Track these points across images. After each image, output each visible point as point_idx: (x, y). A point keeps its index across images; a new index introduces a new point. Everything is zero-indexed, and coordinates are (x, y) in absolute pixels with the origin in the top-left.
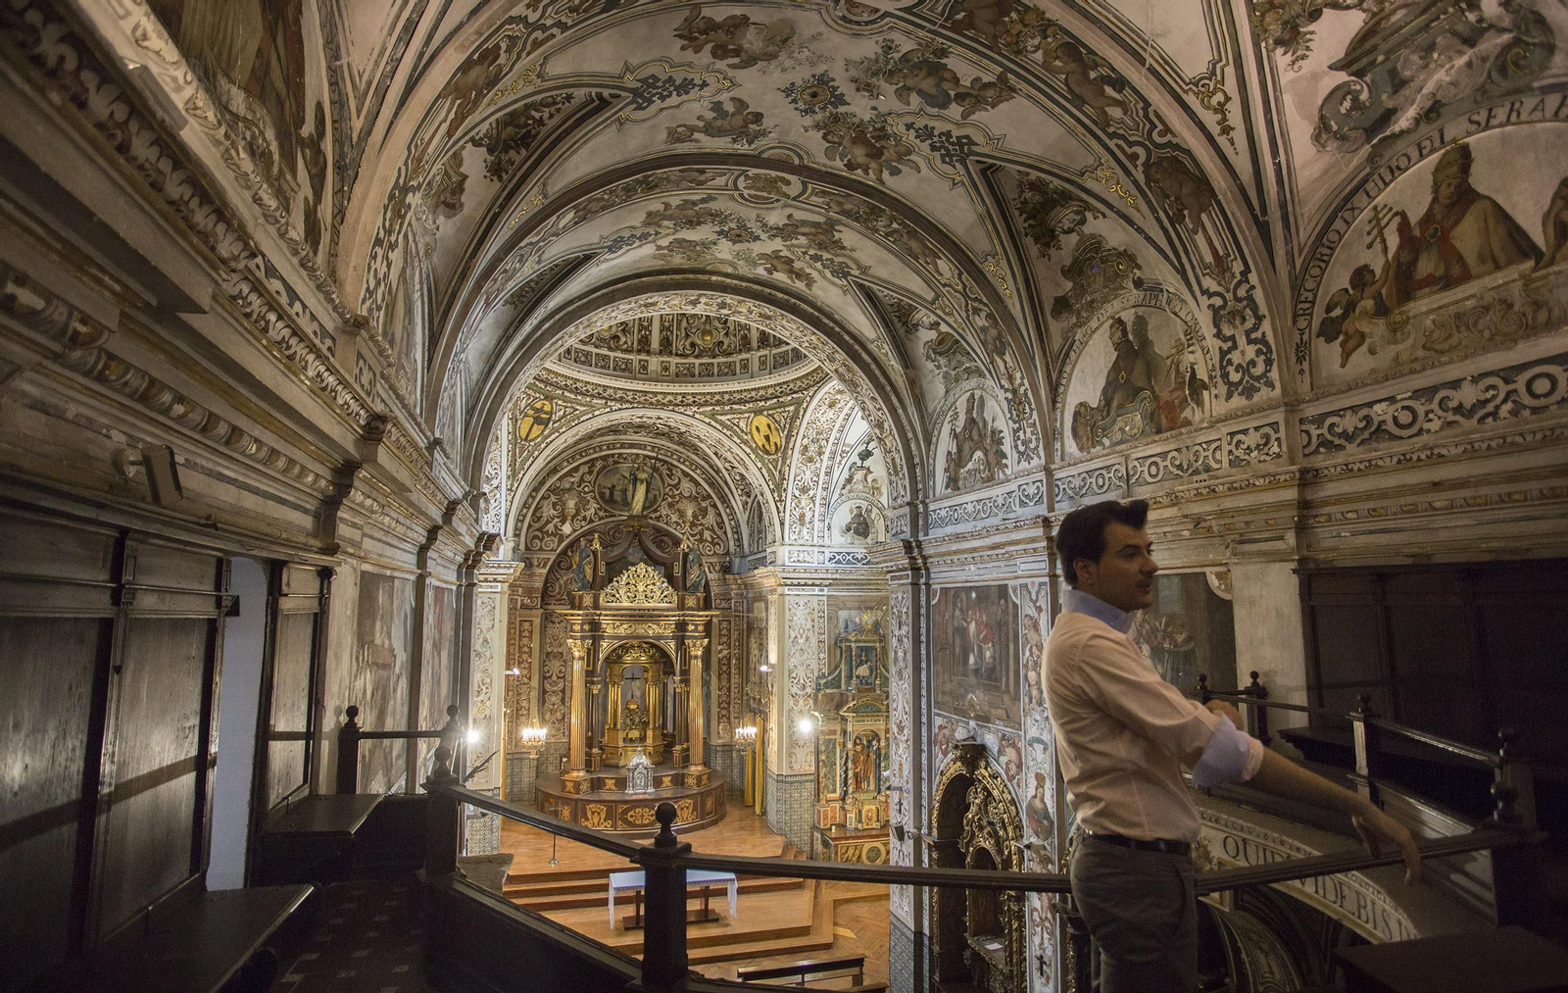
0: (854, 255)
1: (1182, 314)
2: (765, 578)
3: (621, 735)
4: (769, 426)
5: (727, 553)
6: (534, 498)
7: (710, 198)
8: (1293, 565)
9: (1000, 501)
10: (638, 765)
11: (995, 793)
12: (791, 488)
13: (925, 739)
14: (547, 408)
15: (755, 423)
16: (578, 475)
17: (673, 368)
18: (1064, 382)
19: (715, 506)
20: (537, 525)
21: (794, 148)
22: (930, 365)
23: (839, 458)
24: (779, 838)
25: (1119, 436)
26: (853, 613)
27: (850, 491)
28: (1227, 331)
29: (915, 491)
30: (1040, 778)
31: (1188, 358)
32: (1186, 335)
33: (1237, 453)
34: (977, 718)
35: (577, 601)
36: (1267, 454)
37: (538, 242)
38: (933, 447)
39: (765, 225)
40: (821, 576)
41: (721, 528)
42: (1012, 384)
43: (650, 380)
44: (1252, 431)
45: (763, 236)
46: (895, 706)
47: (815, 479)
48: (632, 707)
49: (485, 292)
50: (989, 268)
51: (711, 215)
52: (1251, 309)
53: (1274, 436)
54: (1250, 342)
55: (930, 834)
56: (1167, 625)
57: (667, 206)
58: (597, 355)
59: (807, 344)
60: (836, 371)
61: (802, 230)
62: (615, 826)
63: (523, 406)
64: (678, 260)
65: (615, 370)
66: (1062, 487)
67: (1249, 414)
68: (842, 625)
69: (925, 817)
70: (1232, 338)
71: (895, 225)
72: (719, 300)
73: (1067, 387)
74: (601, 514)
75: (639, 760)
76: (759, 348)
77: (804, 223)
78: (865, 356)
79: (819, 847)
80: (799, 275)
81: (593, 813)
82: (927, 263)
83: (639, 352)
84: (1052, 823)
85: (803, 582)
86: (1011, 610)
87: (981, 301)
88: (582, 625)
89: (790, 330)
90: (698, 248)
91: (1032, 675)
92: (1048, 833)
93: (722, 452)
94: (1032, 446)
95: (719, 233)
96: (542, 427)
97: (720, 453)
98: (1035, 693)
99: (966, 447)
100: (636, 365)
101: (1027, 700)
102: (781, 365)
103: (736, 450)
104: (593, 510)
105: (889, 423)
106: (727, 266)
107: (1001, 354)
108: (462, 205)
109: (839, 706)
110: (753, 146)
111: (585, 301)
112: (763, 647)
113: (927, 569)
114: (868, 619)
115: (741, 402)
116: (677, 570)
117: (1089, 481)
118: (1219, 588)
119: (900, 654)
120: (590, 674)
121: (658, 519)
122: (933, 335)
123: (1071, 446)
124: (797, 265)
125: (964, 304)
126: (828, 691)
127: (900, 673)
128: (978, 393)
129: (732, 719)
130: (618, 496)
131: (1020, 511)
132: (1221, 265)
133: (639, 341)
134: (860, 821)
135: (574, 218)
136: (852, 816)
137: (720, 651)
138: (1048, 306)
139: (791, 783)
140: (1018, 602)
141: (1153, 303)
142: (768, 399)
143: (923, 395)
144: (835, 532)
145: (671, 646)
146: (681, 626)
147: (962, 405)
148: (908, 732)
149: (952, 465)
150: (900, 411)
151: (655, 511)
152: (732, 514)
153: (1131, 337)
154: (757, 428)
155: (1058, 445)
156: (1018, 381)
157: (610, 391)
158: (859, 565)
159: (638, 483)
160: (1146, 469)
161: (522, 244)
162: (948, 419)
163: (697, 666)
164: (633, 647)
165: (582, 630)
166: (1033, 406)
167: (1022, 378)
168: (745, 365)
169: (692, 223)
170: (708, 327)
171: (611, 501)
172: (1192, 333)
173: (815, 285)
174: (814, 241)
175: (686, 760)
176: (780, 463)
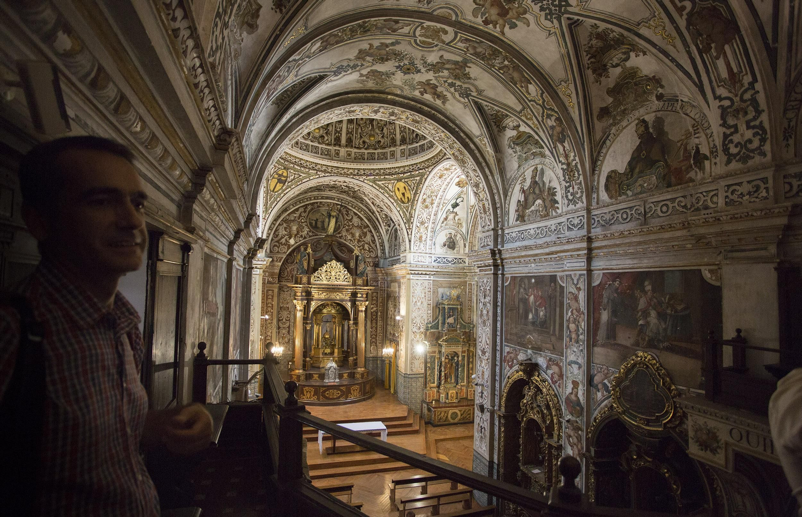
0: (476, 83)
1: (692, 115)
2: (399, 270)
3: (321, 351)
4: (405, 188)
5: (377, 257)
6: (275, 225)
7: (397, 43)
8: (775, 265)
9: (553, 228)
10: (331, 367)
11: (544, 390)
12: (416, 222)
13: (498, 358)
14: (285, 174)
15: (398, 186)
16: (297, 214)
17: (353, 155)
18: (601, 158)
19: (371, 232)
20: (276, 239)
21: (455, 9)
22: (510, 151)
23: (441, 206)
24: (405, 407)
25: (639, 189)
26: (446, 289)
27: (446, 225)
28: (731, 121)
29: (496, 223)
30: (575, 384)
31: (694, 141)
32: (693, 127)
33: (731, 197)
34: (532, 348)
35: (299, 280)
36: (757, 198)
37: (299, 60)
38: (508, 198)
39: (425, 63)
40: (430, 269)
41: (374, 243)
42: (567, 160)
43: (341, 161)
44: (745, 184)
45: (423, 70)
46: (480, 340)
47: (429, 217)
48: (327, 336)
49: (268, 88)
50: (561, 90)
51: (395, 54)
52: (754, 107)
53: (762, 186)
54: (748, 127)
55: (500, 410)
56: (670, 300)
57: (371, 45)
58: (312, 146)
59: (438, 138)
60: (453, 154)
61: (447, 66)
62: (318, 399)
63: (272, 172)
64: (370, 85)
65: (321, 154)
66: (596, 220)
67: (745, 173)
68: (440, 296)
69: (497, 401)
70: (735, 126)
71: (506, 63)
72: (391, 111)
73: (603, 162)
74: (311, 234)
75: (331, 364)
76: (401, 144)
77: (448, 61)
78: (472, 146)
79: (425, 411)
80: (439, 96)
81: (307, 392)
82: (522, 87)
83: (335, 145)
84: (582, 409)
85: (420, 272)
86: (558, 289)
87: (553, 110)
88: (301, 293)
89: (429, 129)
90: (383, 77)
91: (572, 326)
92: (580, 414)
93: (378, 202)
94: (578, 196)
95: (397, 67)
96: (282, 185)
97: (375, 203)
98: (574, 336)
99: (531, 198)
100: (333, 152)
101: (568, 339)
102: (413, 154)
103: (386, 200)
104: (306, 232)
105: (483, 184)
106: (398, 89)
107: (562, 142)
108: (257, 26)
109: (438, 338)
110: (430, 5)
111: (316, 106)
112: (396, 306)
113: (503, 266)
114: (455, 293)
115: (390, 174)
116: (352, 265)
117: (616, 216)
118: (711, 278)
119: (485, 312)
120: (305, 319)
121: (340, 237)
122: (514, 133)
123: (604, 196)
124: (439, 89)
125: (541, 112)
126: (432, 330)
127: (484, 323)
128: (539, 167)
129: (378, 344)
130: (319, 225)
131: (567, 233)
132: (734, 78)
133: (335, 139)
134: (447, 399)
135: (320, 47)
136: (443, 396)
137: (372, 308)
138: (595, 113)
139: (411, 378)
140: (564, 285)
141: (670, 108)
142: (405, 173)
143: (504, 168)
144: (438, 246)
145: (348, 305)
146: (354, 295)
147: (529, 174)
148: (488, 354)
149: (521, 208)
150: (490, 178)
151: (339, 233)
152: (380, 236)
153: (651, 130)
154: (398, 189)
155: (595, 196)
156: (572, 158)
157: (319, 166)
158: (450, 264)
159: (332, 218)
160: (659, 209)
161: (291, 59)
162: (519, 182)
163: (362, 315)
164: (328, 305)
165: (302, 296)
166: (581, 173)
167: (575, 156)
168: (393, 154)
169: (383, 60)
170: (372, 133)
171: (316, 227)
172: (700, 126)
173: (448, 102)
174: (452, 74)
175: (356, 364)
176: (410, 208)
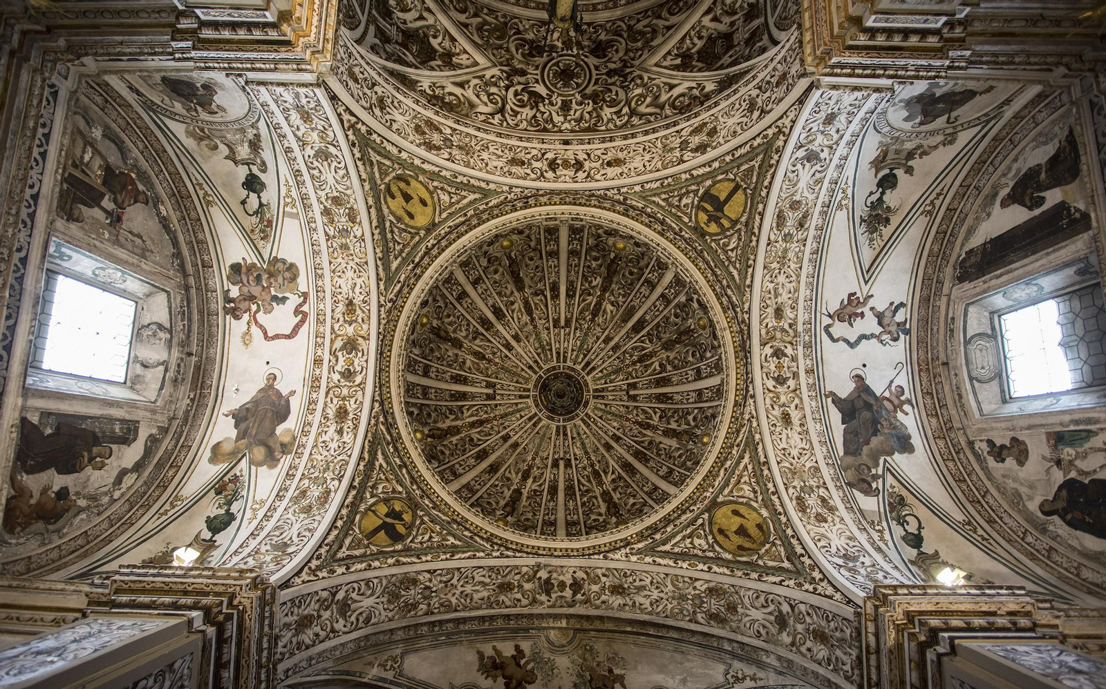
4: (411, 216)
12: (343, 151)
15: (429, 209)
23: (294, 193)
27: (243, 131)
63: (734, 239)
154: (424, 203)
176: (377, 175)
